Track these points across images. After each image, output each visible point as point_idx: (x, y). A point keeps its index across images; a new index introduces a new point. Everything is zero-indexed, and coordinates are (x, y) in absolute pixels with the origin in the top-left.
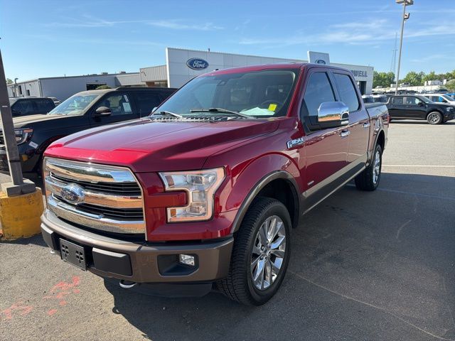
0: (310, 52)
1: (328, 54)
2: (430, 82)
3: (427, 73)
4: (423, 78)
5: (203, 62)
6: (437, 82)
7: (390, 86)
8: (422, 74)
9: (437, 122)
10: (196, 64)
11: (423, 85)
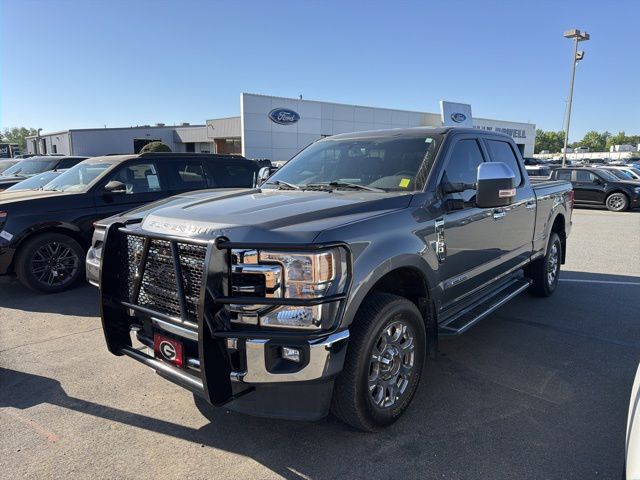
0: (444, 102)
1: (469, 106)
2: (617, 147)
3: (615, 134)
4: (608, 140)
5: (293, 113)
6: (627, 146)
7: (560, 151)
8: (607, 135)
9: (621, 208)
10: (283, 116)
11: (608, 151)
